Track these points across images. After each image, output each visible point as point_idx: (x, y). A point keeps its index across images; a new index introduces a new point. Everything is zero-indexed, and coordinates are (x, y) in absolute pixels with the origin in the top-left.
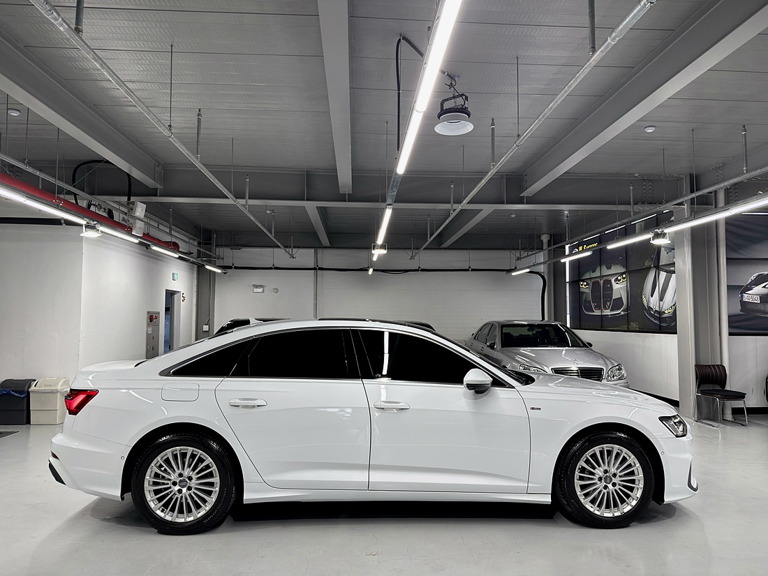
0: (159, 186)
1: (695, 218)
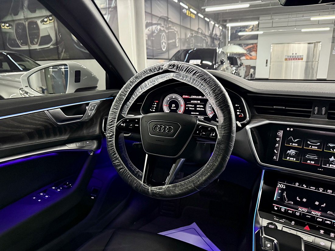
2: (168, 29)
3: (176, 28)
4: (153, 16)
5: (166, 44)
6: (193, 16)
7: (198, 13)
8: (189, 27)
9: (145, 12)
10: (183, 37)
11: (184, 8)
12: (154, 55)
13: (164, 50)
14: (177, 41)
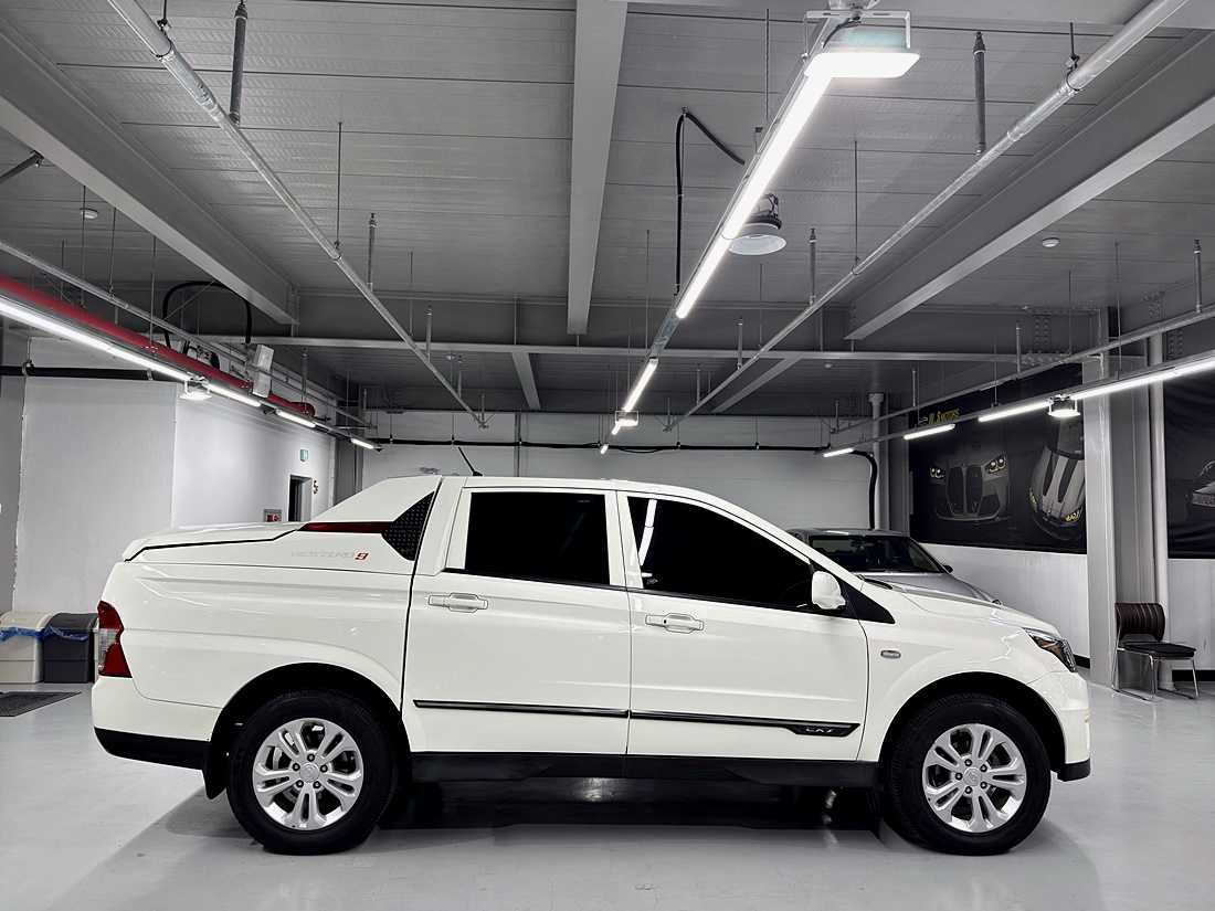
0: (293, 322)
1: (1119, 380)
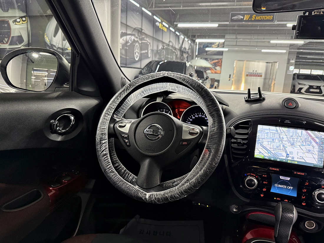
2: (141, 40)
3: (149, 40)
4: (128, 27)
5: (139, 54)
6: (165, 30)
7: (169, 27)
8: (161, 39)
9: (121, 22)
10: (155, 48)
11: (157, 21)
12: (127, 64)
13: (137, 59)
14: (150, 51)
